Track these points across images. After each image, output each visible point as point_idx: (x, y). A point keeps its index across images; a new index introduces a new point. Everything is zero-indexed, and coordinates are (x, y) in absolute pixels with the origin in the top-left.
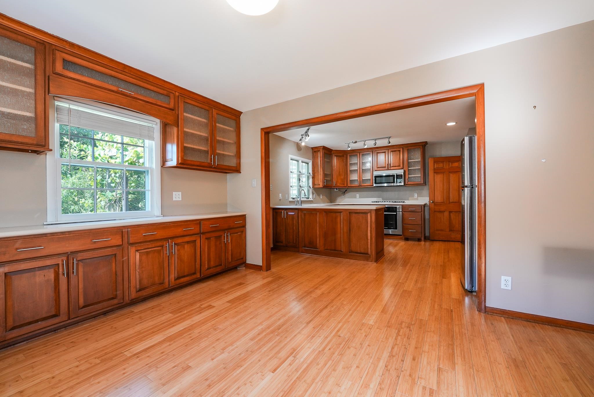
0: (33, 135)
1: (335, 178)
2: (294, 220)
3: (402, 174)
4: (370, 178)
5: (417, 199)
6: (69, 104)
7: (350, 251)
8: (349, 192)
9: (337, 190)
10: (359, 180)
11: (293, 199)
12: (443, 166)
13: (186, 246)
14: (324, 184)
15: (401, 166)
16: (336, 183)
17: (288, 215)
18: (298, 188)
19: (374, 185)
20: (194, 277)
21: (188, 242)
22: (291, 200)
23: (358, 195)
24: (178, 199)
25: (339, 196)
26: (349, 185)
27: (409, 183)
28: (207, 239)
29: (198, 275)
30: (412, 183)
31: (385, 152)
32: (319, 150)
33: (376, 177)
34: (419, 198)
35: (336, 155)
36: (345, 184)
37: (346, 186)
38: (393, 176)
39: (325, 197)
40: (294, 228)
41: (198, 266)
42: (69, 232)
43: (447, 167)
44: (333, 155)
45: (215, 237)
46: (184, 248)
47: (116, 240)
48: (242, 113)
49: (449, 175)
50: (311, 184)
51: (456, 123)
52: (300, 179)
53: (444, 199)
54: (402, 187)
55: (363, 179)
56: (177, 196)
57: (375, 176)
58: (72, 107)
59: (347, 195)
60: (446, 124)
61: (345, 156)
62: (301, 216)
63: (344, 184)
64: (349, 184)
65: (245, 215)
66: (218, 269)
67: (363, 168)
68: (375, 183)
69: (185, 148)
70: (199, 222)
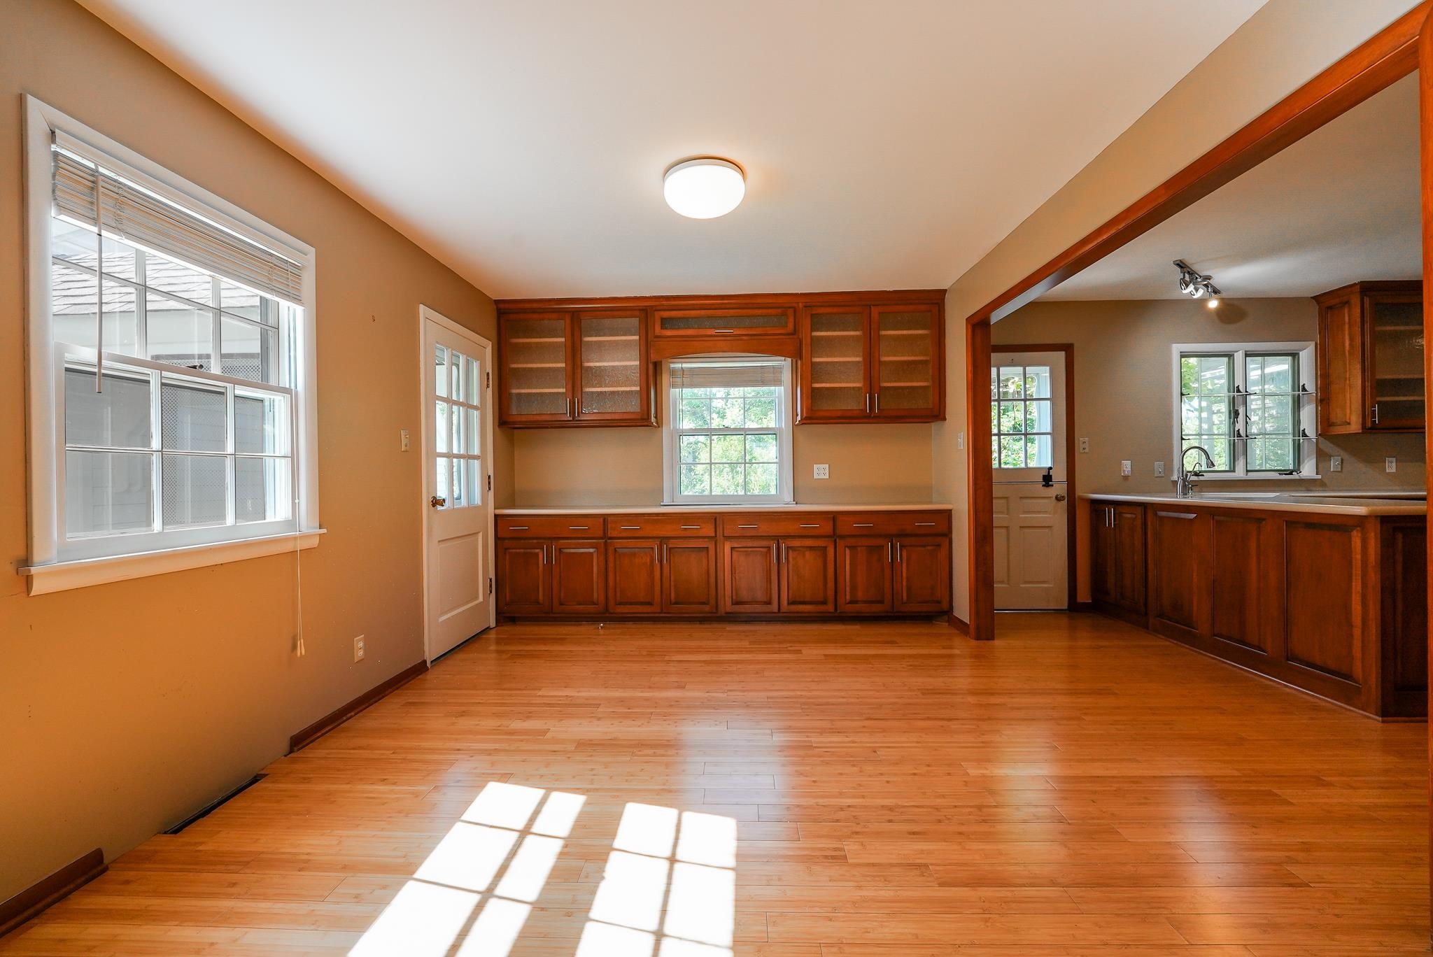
0: (639, 411)
2: (1135, 535)
6: (682, 363)
7: (1288, 653)
11: (1198, 474)
13: (807, 553)
14: (1369, 420)
17: (1123, 521)
18: (1229, 441)
20: (822, 608)
21: (811, 548)
24: (822, 477)
28: (852, 548)
29: (830, 607)
32: (1345, 299)
40: (1136, 557)
41: (831, 592)
42: (663, 514)
45: (867, 546)
46: (804, 556)
47: (708, 530)
48: (946, 290)
50: (1309, 425)
52: (1236, 412)
56: (821, 472)
58: (685, 365)
65: (951, 510)
66: (876, 608)
69: (813, 389)
70: (833, 517)
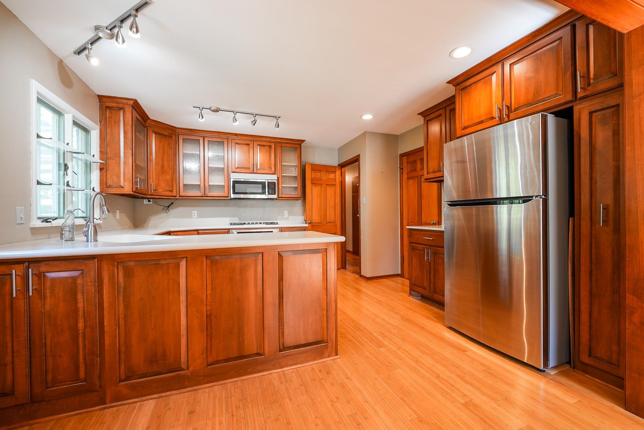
1: (154, 177)
2: (80, 296)
3: (276, 181)
4: (223, 184)
5: (287, 219)
7: (281, 347)
8: (176, 207)
9: (149, 201)
10: (202, 185)
11: (46, 220)
12: (321, 176)
14: (134, 186)
15: (273, 169)
16: (156, 186)
17: (48, 284)
18: (59, 190)
19: (232, 196)
22: (39, 224)
23: (195, 213)
25: (156, 213)
26: (182, 194)
27: (283, 196)
30: (287, 196)
31: (248, 145)
32: (121, 106)
33: (235, 182)
34: (290, 217)
35: (156, 130)
36: (174, 191)
37: (175, 195)
38: (263, 184)
39: (124, 216)
40: (81, 325)
43: (325, 178)
44: (149, 129)
49: (327, 188)
50: (95, 183)
51: (374, 116)
52: (66, 165)
53: (321, 218)
54: (275, 201)
55: (210, 184)
57: (233, 181)
59: (173, 212)
60: (361, 117)
61: (174, 137)
62: (112, 278)
63: (172, 191)
64: (182, 190)
67: (209, 166)
68: (234, 193)
